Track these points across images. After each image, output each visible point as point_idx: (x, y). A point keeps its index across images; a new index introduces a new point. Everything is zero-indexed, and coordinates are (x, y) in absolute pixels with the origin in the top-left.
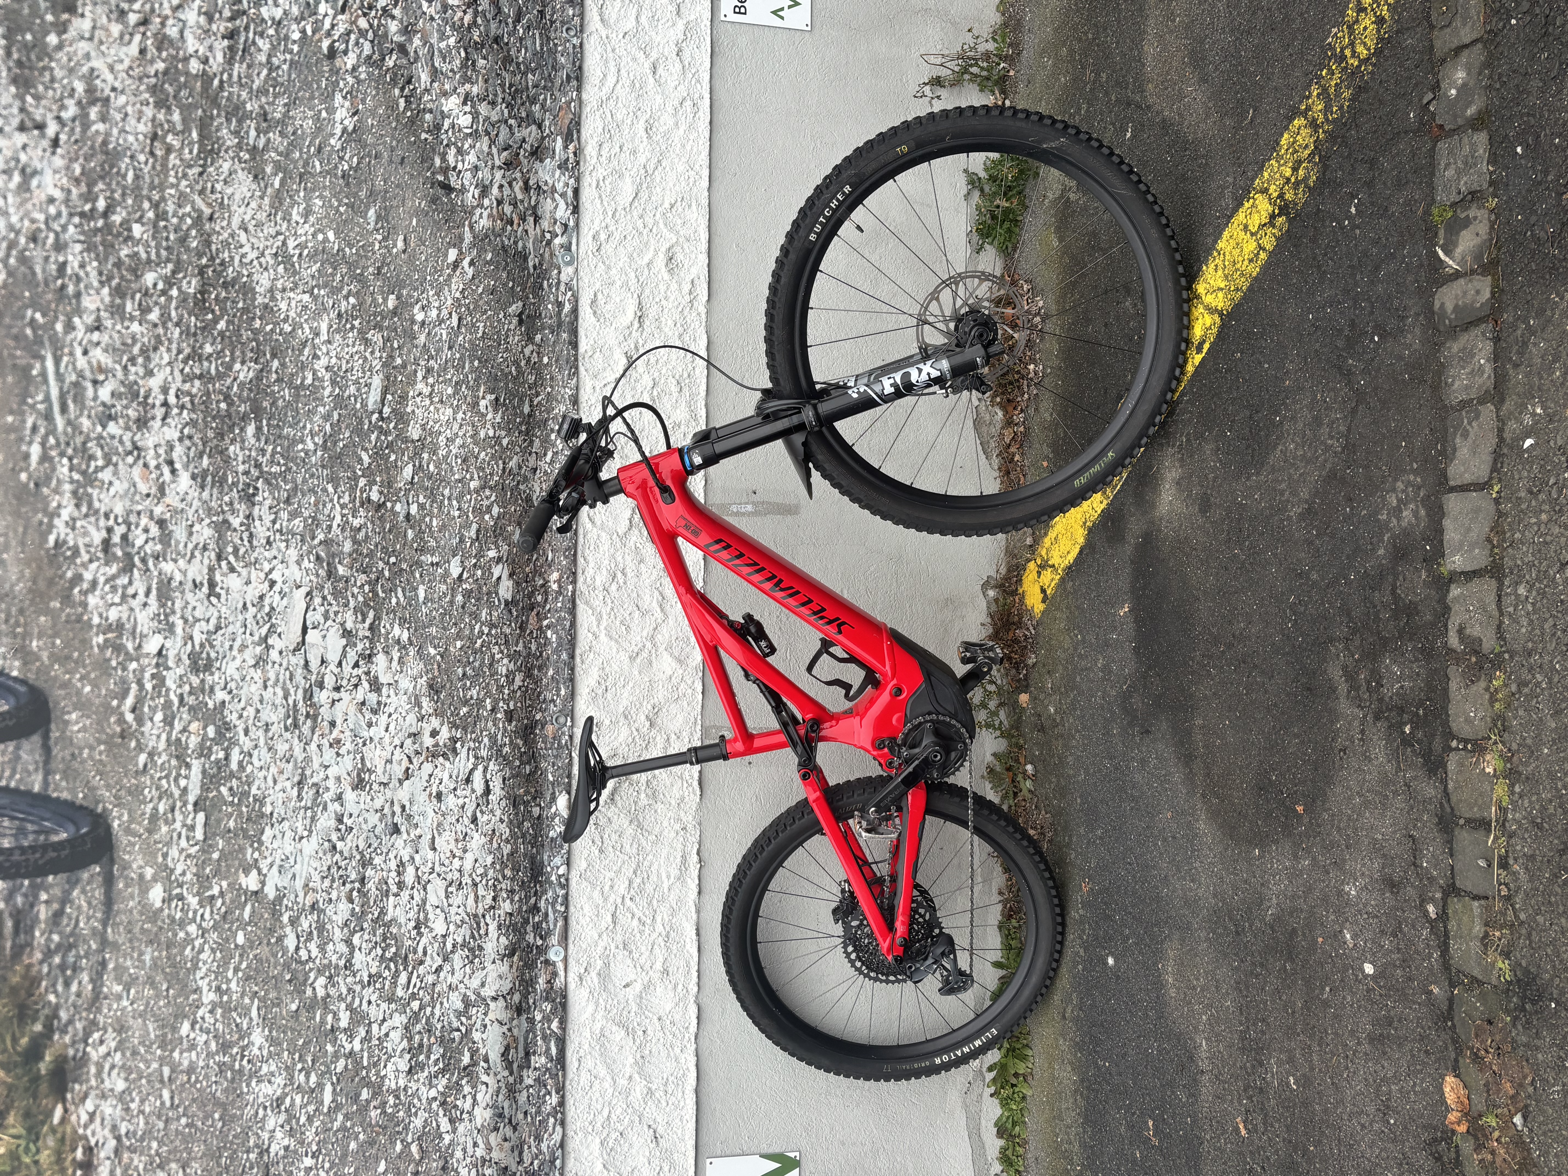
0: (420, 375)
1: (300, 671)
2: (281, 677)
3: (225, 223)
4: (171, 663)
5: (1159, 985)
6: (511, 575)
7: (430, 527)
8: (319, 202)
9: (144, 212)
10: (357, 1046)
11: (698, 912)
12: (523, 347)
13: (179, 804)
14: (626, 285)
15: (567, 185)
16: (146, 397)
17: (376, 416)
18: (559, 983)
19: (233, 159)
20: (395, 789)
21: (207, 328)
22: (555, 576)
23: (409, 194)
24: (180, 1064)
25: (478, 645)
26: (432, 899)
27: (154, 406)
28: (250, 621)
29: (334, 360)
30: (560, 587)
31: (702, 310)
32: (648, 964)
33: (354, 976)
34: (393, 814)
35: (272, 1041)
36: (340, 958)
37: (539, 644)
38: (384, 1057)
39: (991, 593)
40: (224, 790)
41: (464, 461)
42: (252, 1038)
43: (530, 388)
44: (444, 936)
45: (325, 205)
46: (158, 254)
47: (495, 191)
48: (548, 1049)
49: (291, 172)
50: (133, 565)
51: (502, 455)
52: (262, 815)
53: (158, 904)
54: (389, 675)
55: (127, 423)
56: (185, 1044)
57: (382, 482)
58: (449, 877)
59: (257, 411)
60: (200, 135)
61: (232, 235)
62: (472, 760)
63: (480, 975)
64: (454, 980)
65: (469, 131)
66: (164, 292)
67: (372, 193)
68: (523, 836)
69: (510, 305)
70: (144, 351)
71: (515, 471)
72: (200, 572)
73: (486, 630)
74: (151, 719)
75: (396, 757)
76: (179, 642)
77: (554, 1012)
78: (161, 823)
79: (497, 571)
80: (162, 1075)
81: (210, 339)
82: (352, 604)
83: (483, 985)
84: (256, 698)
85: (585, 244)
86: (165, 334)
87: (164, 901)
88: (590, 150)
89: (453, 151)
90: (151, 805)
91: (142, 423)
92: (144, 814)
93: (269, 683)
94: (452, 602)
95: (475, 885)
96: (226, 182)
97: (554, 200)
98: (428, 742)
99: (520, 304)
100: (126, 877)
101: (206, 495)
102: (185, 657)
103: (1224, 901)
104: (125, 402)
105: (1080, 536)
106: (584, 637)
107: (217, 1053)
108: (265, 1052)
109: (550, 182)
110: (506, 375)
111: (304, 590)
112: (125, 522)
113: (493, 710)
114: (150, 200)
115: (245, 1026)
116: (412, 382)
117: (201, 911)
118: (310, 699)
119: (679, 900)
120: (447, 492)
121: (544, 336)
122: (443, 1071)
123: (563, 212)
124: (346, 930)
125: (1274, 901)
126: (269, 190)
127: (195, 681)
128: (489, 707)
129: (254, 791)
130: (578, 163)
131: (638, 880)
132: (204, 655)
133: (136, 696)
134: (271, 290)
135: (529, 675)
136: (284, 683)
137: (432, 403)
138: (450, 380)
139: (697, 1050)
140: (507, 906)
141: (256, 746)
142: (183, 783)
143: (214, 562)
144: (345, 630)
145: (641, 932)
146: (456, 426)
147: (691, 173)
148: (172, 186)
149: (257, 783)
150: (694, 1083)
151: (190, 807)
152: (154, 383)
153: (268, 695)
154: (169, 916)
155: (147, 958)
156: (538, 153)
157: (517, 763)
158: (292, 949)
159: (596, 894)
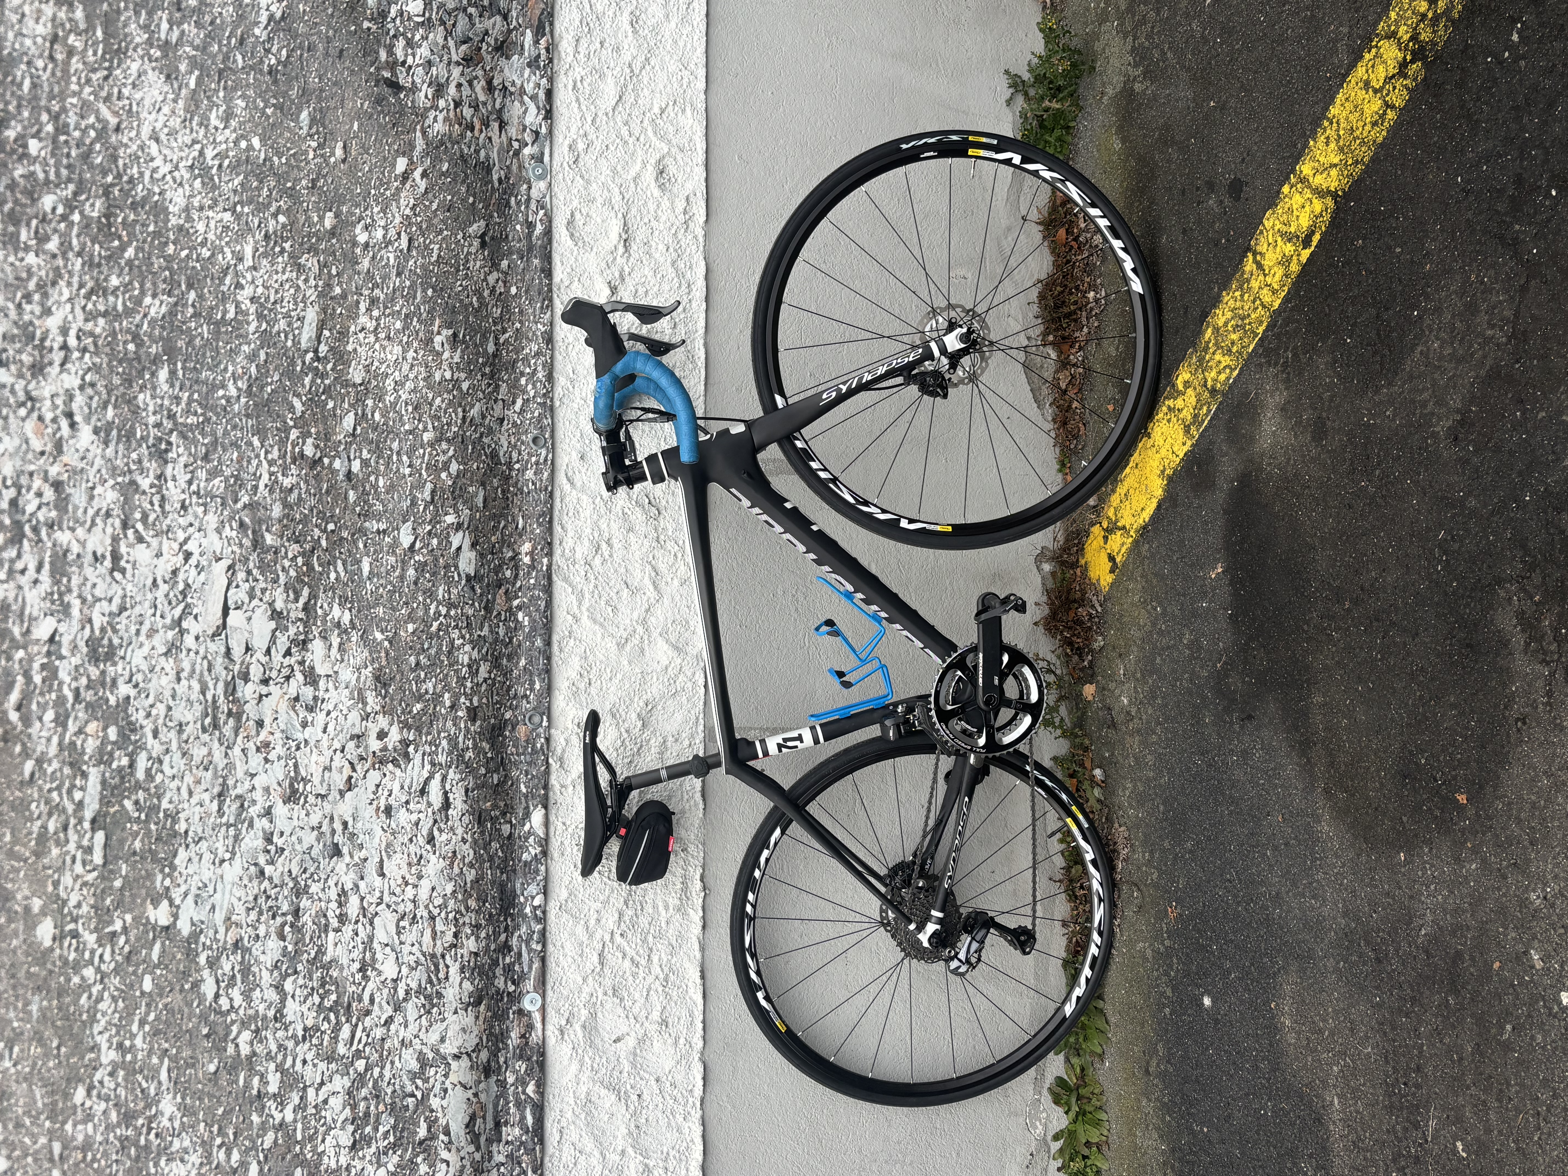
0: (363, 307)
1: (220, 660)
2: (198, 668)
3: (133, 134)
4: (64, 652)
5: (1273, 1029)
6: (473, 545)
7: (375, 487)
8: (241, 103)
9: (41, 125)
10: (289, 1116)
11: (702, 949)
12: (487, 274)
13: (73, 821)
14: (609, 203)
15: (538, 85)
16: (43, 340)
17: (310, 355)
18: (535, 1037)
19: (142, 58)
20: (335, 803)
21: (113, 257)
22: (527, 547)
23: (348, 93)
24: (73, 1138)
25: (434, 629)
26: (381, 936)
27: (51, 349)
28: (161, 599)
29: (260, 290)
30: (533, 560)
31: (700, 233)
32: (643, 1013)
33: (286, 1029)
34: (333, 832)
35: (185, 1110)
36: (269, 1007)
37: (508, 628)
38: (322, 1130)
39: (1047, 567)
40: (128, 804)
41: (416, 408)
42: (161, 1106)
43: (495, 323)
44: (395, 981)
45: (251, 106)
46: (58, 174)
47: (452, 90)
48: (523, 1118)
49: (208, 68)
50: (23, 535)
51: (461, 401)
52: (175, 834)
53: (48, 943)
54: (327, 665)
55: (19, 370)
56: (80, 1115)
57: (317, 434)
58: (401, 908)
59: (171, 352)
60: (104, 33)
61: (142, 148)
62: (428, 767)
63: (438, 1027)
64: (408, 1034)
65: (420, 19)
66: (64, 218)
67: (304, 92)
68: (491, 859)
69: (471, 225)
70: (40, 287)
71: (478, 420)
72: (102, 542)
73: (443, 610)
74: (40, 719)
75: (336, 764)
76: (75, 625)
77: (529, 1072)
78: (51, 844)
79: (456, 540)
80: (51, 1152)
81: (116, 270)
82: (282, 579)
83: (443, 1040)
84: (167, 694)
85: (561, 154)
86: (66, 266)
87: (54, 939)
88: (565, 46)
89: (401, 43)
90: (39, 823)
91: (38, 369)
92: (30, 833)
93: (184, 675)
94: (402, 577)
95: (433, 918)
96: (134, 86)
97: (522, 103)
98: (375, 745)
99: (482, 223)
100: (9, 911)
101: (110, 452)
102: (82, 644)
103: (1357, 920)
104: (18, 345)
105: (1157, 488)
106: (562, 621)
107: (119, 1125)
108: (177, 1124)
109: (518, 83)
110: (466, 307)
111: (225, 563)
112: (14, 484)
113: (452, 707)
114: (49, 111)
115: (152, 1092)
116: (353, 315)
117: (100, 951)
118: (233, 694)
119: (680, 936)
120: (395, 445)
121: (511, 262)
122: (394, 1146)
123: (533, 117)
124: (276, 973)
125: (1429, 917)
126: (184, 91)
127: (94, 673)
128: (448, 703)
129: (165, 804)
130: (551, 61)
131: (630, 912)
132: (105, 642)
133: (22, 691)
134: (187, 209)
135: (496, 664)
136: (201, 674)
137: (377, 340)
138: (399, 312)
139: (703, 1118)
140: (471, 944)
141: (167, 751)
142: (78, 795)
143: (118, 530)
144: (274, 611)
145: (635, 975)
146: (406, 367)
147: (686, 73)
148: (74, 94)
149: (168, 795)
150: (700, 1158)
151: (87, 825)
152: (53, 323)
153: (181, 688)
154: (60, 957)
155: (34, 1008)
156: (503, 48)
157: (483, 771)
158: (210, 996)
159: (580, 930)
